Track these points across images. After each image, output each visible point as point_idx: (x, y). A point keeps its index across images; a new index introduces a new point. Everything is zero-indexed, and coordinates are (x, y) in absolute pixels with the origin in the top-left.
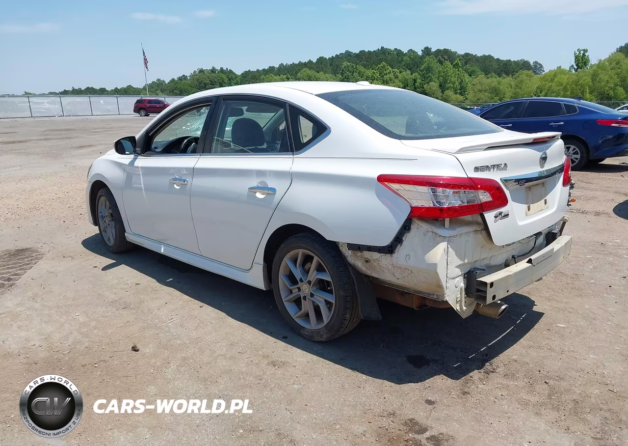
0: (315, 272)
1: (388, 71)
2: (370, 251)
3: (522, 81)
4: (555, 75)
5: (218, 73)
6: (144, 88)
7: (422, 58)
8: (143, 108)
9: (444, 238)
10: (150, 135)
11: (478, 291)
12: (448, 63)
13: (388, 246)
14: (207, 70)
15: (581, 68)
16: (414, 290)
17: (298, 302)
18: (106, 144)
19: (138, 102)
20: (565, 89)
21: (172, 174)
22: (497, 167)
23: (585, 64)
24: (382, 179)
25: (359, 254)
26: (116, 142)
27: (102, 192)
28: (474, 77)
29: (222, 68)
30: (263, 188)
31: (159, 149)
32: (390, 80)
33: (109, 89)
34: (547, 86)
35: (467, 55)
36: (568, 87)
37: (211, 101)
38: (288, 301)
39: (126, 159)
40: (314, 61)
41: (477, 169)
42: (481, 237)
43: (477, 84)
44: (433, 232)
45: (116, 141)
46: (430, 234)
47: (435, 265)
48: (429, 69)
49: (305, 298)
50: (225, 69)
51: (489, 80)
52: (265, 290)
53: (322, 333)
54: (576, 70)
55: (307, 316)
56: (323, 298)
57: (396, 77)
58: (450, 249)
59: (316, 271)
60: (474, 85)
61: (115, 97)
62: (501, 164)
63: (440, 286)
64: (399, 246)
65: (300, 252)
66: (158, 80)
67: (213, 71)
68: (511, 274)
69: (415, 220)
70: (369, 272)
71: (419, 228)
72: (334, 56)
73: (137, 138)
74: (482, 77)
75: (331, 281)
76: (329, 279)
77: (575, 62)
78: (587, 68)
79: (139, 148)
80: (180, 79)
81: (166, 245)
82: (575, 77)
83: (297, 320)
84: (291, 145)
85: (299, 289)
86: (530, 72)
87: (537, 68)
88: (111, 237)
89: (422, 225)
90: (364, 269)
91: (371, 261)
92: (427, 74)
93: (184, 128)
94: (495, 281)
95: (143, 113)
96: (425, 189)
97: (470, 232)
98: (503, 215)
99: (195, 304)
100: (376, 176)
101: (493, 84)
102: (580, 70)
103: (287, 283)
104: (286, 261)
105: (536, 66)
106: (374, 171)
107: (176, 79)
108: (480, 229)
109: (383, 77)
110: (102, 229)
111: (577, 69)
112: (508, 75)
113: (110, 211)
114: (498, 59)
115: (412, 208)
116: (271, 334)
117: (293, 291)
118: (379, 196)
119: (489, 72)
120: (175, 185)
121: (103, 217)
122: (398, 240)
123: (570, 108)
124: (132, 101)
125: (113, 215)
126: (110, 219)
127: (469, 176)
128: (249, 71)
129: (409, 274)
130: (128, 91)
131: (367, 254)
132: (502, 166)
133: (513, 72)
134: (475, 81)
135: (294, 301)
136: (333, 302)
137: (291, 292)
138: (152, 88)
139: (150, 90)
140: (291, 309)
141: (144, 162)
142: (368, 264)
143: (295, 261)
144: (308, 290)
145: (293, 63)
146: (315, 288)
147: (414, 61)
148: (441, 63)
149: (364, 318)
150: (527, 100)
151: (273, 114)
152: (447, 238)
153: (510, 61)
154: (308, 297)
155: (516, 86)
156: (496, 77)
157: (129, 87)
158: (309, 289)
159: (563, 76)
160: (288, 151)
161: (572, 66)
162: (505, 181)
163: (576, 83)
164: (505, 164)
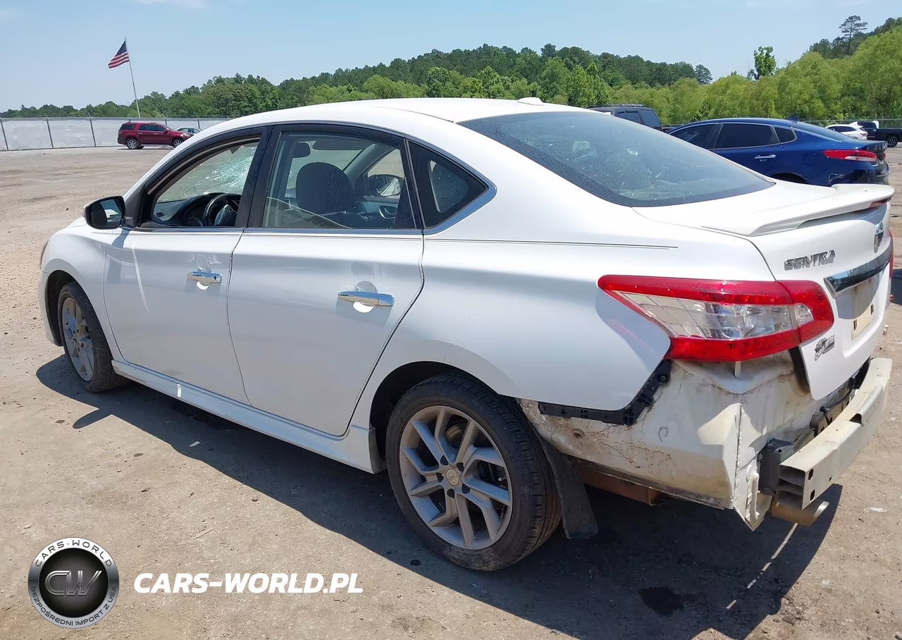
0: (472, 449)
1: (496, 79)
2: (586, 417)
3: (682, 94)
4: (727, 86)
5: (246, 82)
6: (133, 106)
7: (542, 60)
8: (133, 137)
9: (735, 397)
10: (149, 193)
11: (782, 483)
12: (579, 67)
13: (624, 411)
14: (228, 78)
15: (764, 75)
16: (667, 487)
17: (438, 497)
18: (75, 194)
19: (124, 127)
20: (741, 105)
21: (194, 263)
22: (819, 257)
23: (769, 68)
24: (608, 283)
25: (562, 421)
26: (87, 208)
27: (66, 290)
28: (617, 87)
29: (250, 76)
30: (368, 295)
31: (166, 216)
32: (499, 92)
33: (78, 107)
34: (717, 100)
35: (605, 56)
36: (746, 102)
37: (259, 134)
38: (418, 495)
39: (108, 236)
40: (388, 65)
41: (790, 265)
42: (790, 386)
43: (621, 97)
44: (714, 386)
45: (88, 205)
46: (709, 389)
47: (719, 449)
48: (553, 77)
49: (451, 493)
50: (255, 77)
51: (639, 92)
52: (373, 473)
53: (486, 558)
54: (757, 78)
55: (456, 522)
56: (487, 496)
57: (508, 88)
58: (745, 416)
59: (472, 447)
60: (617, 99)
61: (88, 120)
62: (826, 253)
63: (725, 484)
64: (646, 410)
65: (442, 412)
66: (154, 94)
67: (238, 79)
68: (835, 448)
69: (677, 362)
70: (580, 454)
71: (686, 378)
72: (416, 58)
73: (126, 197)
74: (627, 87)
75: (505, 466)
76: (500, 462)
77: (756, 66)
78: (772, 74)
79: (130, 216)
80: (188, 92)
81: (186, 385)
82: (755, 88)
83: (435, 530)
84: (418, 216)
85: (440, 477)
86: (694, 80)
87: (701, 74)
88: (86, 364)
89: (694, 373)
90: (571, 447)
91: (587, 434)
92: (550, 83)
93: (207, 178)
94: (816, 466)
95: (133, 144)
96: (699, 306)
97: (774, 379)
98: (827, 344)
99: (244, 493)
100: (595, 277)
101: (645, 97)
102: (764, 77)
103: (417, 464)
104: (415, 425)
105: (700, 72)
106: (592, 269)
107: (181, 92)
108: (788, 372)
109: (487, 88)
110: (71, 353)
111: (759, 75)
112: (663, 84)
113: (84, 323)
114: (649, 63)
115: (673, 340)
116: (389, 555)
117: (429, 479)
118: (605, 316)
119: (637, 81)
120: (198, 284)
121: (71, 332)
122: (645, 399)
123: (785, 134)
124: (116, 125)
125: (90, 329)
126: (84, 336)
127: (777, 279)
128: (292, 79)
129: (661, 461)
130: (107, 111)
131: (578, 423)
132: (827, 256)
133: (670, 80)
134: (618, 93)
135: (429, 495)
136: (509, 503)
137: (423, 480)
138: (146, 105)
139: (142, 108)
140: (424, 510)
141: (139, 240)
142: (580, 440)
143: (430, 425)
144: (457, 479)
145: (356, 68)
146: (471, 477)
147: (531, 64)
148: (570, 68)
149: (570, 535)
150: (720, 122)
151: (356, 152)
152: (740, 397)
153: (664, 65)
154: (458, 492)
155: (676, 99)
156: (647, 88)
157: (109, 104)
158: (460, 478)
159: (738, 86)
160: (411, 226)
161: (752, 72)
162: (831, 281)
163: (757, 96)
164: (833, 252)
